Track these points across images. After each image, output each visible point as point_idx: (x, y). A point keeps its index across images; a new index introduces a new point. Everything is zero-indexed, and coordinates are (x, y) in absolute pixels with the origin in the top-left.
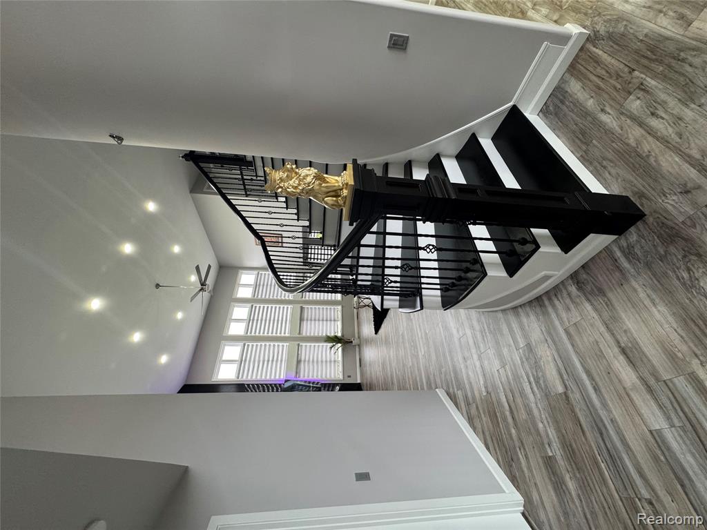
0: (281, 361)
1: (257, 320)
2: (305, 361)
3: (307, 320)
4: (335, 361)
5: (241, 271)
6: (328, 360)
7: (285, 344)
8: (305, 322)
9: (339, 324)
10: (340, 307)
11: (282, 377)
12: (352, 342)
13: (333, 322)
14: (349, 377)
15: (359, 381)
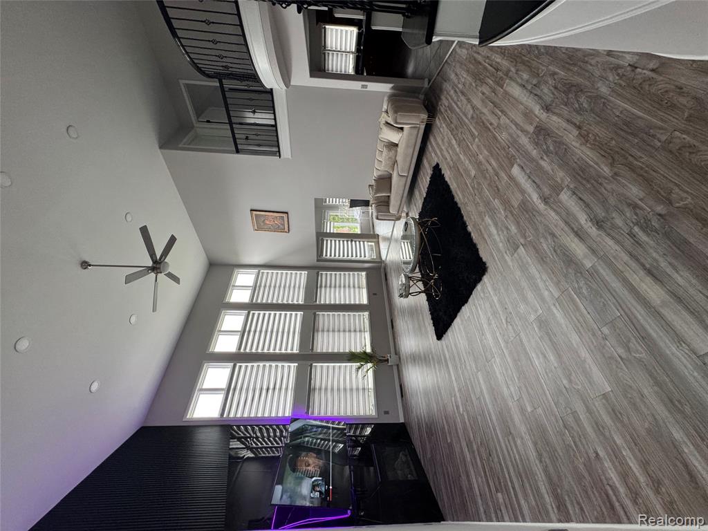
0: (287, 389)
1: (255, 331)
2: (320, 389)
3: (323, 331)
4: (364, 389)
5: (236, 271)
6: (354, 387)
7: (292, 365)
8: (320, 334)
9: (367, 336)
10: (366, 314)
11: (287, 415)
12: (387, 360)
13: (358, 334)
14: (386, 413)
15: (402, 421)
